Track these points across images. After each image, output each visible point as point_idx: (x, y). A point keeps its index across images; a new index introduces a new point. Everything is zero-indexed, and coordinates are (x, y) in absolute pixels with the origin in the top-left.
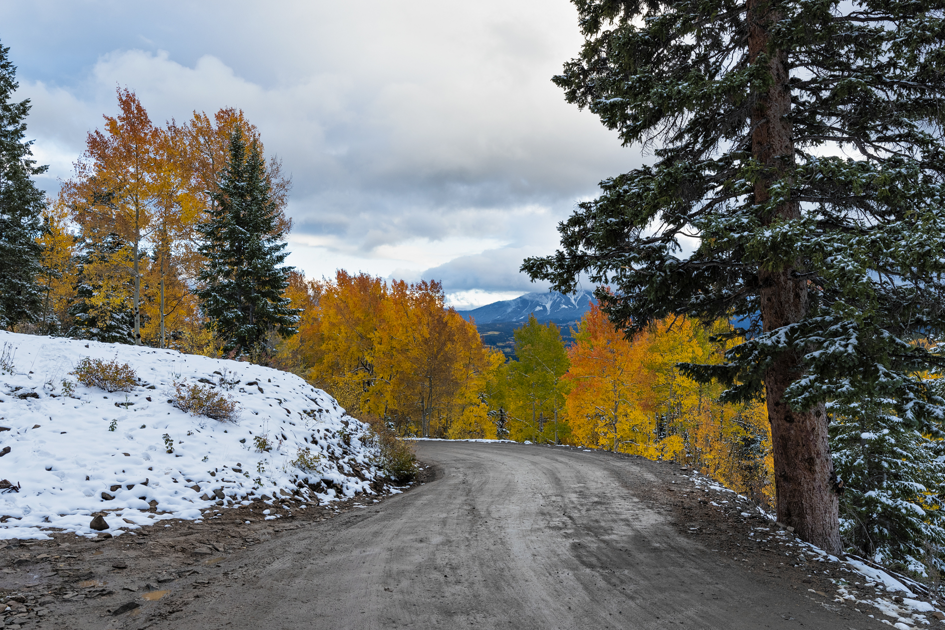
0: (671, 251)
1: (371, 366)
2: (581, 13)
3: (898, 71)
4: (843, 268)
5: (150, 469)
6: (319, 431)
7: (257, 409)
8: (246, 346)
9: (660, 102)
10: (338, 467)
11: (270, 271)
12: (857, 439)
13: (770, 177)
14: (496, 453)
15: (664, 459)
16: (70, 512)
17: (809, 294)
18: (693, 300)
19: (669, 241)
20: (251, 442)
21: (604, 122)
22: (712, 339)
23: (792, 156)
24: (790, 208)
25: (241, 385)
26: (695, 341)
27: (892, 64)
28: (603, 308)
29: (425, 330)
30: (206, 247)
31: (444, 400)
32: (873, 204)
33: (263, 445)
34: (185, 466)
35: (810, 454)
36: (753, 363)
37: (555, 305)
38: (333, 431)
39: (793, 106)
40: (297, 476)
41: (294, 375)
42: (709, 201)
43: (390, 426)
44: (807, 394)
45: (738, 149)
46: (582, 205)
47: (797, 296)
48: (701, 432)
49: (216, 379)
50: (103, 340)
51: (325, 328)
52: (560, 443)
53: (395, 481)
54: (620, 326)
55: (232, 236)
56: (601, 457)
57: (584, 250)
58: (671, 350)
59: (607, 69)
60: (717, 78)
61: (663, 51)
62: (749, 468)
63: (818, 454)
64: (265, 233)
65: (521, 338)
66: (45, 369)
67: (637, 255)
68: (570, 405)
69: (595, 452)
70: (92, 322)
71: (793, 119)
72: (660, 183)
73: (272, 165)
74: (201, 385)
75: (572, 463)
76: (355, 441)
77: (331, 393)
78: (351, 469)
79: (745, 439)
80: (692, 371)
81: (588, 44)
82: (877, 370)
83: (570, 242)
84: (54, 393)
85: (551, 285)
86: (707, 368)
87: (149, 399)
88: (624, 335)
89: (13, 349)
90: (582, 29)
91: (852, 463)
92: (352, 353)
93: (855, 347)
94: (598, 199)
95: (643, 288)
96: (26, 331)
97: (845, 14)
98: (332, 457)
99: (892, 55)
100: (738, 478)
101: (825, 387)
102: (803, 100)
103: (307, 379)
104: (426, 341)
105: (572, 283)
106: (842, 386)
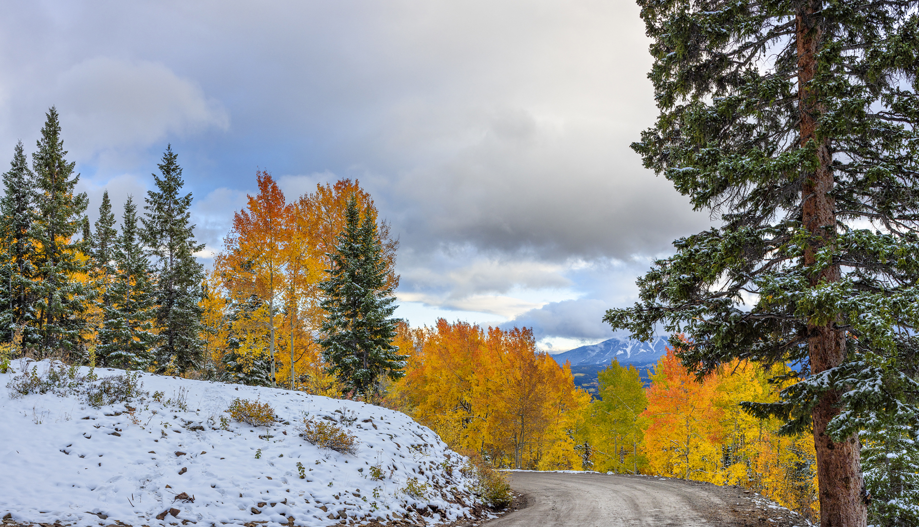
0: (735, 305)
1: (469, 405)
2: (657, 89)
3: (913, 164)
4: (874, 324)
5: (288, 491)
6: (425, 463)
7: (372, 442)
8: (361, 387)
9: (727, 173)
10: (442, 495)
11: (380, 322)
12: (883, 459)
13: (815, 244)
14: (582, 483)
15: (729, 484)
16: (229, 521)
17: (846, 343)
18: (754, 347)
19: (734, 295)
20: (367, 471)
21: (677, 188)
22: (771, 381)
23: (834, 227)
24: (833, 270)
25: (358, 422)
26: (756, 382)
27: (909, 157)
28: (676, 354)
29: (518, 373)
30: (327, 303)
31: (535, 435)
32: (895, 270)
33: (377, 474)
34: (315, 490)
35: (846, 474)
36: (803, 401)
37: (635, 349)
38: (437, 463)
39: (835, 184)
40: (406, 502)
41: (402, 414)
42: (768, 261)
43: (487, 459)
44: (844, 427)
45: (791, 218)
46: (658, 263)
47: (838, 344)
48: (761, 460)
49: (337, 417)
50: (248, 383)
51: (428, 372)
52: (638, 473)
53: (491, 508)
54: (692, 369)
55: (349, 291)
56: (675, 484)
57: (659, 302)
58: (737, 389)
59: (680, 139)
60: (774, 155)
61: (728, 128)
62: (801, 488)
63: (852, 474)
64: (376, 288)
65: (604, 380)
66: (207, 407)
67: (706, 307)
68: (648, 440)
69: (669, 481)
70: (239, 368)
71: (836, 195)
72: (726, 245)
73: (382, 228)
74: (326, 421)
75: (650, 490)
76: (456, 472)
77: (435, 429)
78: (453, 497)
79: (797, 464)
80: (753, 408)
81: (663, 116)
82: (896, 405)
83: (648, 295)
84: (214, 426)
85: (631, 334)
86: (765, 406)
87: (285, 433)
88: (695, 377)
89: (186, 391)
90: (658, 103)
91: (879, 479)
92: (453, 394)
93: (881, 387)
94: (672, 257)
95: (712, 336)
96: (192, 377)
97: (875, 113)
98: (437, 486)
99: (909, 150)
100: (792, 498)
101: (857, 420)
102: (843, 180)
103: (414, 416)
104: (519, 383)
105: (650, 332)
106: (870, 419)
